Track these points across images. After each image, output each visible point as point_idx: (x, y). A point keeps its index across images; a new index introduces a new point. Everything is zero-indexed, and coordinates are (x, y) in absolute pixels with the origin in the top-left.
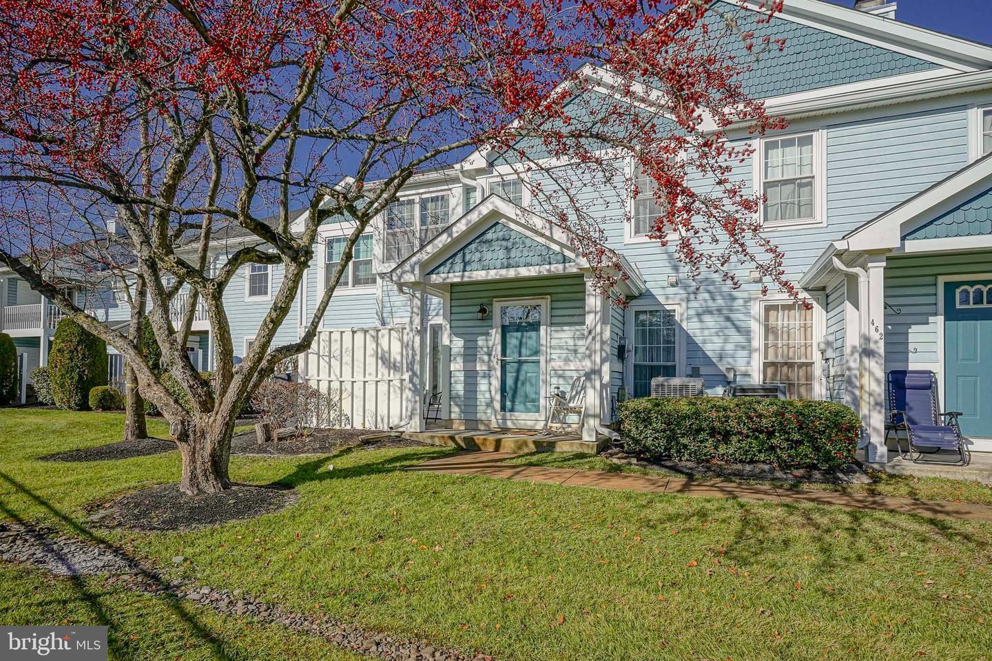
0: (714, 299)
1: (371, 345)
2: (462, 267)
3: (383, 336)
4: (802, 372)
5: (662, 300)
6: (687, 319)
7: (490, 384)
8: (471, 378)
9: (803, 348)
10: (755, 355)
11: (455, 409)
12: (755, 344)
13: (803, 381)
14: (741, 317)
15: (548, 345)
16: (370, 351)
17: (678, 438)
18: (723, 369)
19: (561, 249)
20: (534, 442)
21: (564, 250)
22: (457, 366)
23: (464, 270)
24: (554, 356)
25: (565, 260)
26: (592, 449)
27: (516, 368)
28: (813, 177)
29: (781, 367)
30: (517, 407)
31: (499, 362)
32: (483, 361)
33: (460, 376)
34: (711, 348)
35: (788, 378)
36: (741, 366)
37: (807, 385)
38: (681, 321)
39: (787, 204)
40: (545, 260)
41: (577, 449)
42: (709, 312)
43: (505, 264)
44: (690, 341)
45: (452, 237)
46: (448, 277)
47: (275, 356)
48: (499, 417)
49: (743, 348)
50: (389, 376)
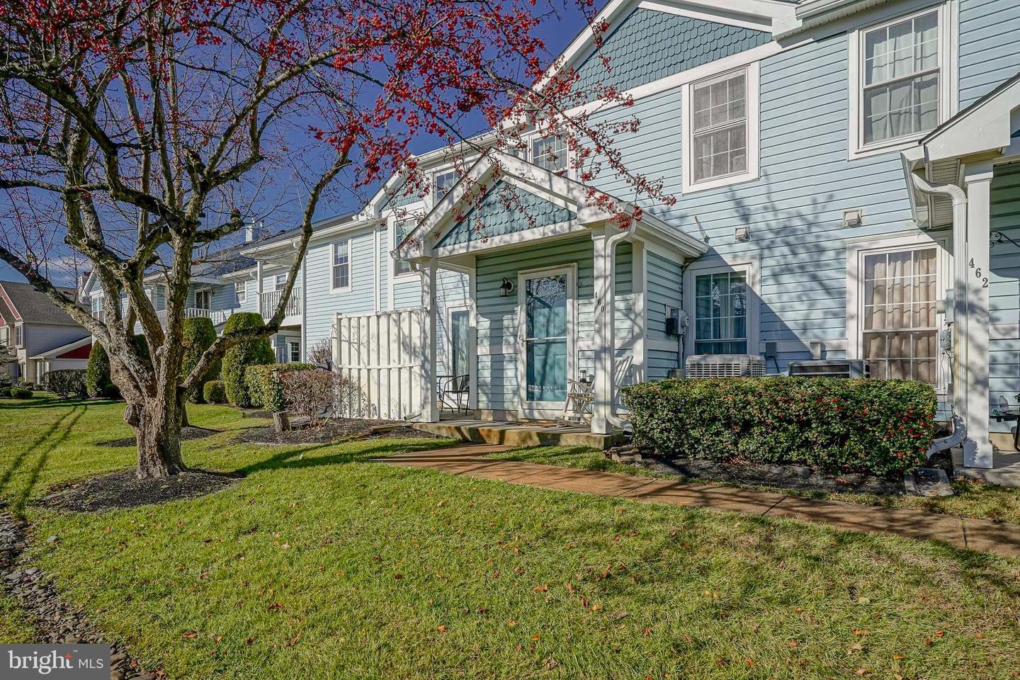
0: (794, 253)
1: (394, 330)
2: (467, 236)
3: (404, 320)
4: (922, 344)
5: (728, 259)
6: (761, 281)
7: (517, 369)
8: (498, 363)
9: (923, 312)
10: (852, 324)
11: (483, 398)
12: (852, 308)
13: (922, 357)
14: (832, 274)
15: (576, 321)
16: (393, 337)
17: (687, 430)
18: (807, 343)
19: (566, 205)
20: (538, 434)
21: (569, 204)
22: (483, 349)
23: (469, 240)
24: (581, 334)
25: (571, 216)
26: (599, 443)
27: (544, 350)
28: (937, 71)
29: (891, 338)
30: (545, 396)
31: (525, 343)
32: (509, 344)
33: (486, 362)
34: (792, 318)
35: (901, 354)
36: (832, 338)
37: (929, 361)
38: (753, 284)
39: (899, 114)
40: (549, 219)
41: (582, 443)
42: (788, 269)
43: (509, 228)
44: (764, 308)
45: (453, 203)
46: (454, 249)
47: (224, 339)
48: (525, 407)
49: (835, 315)
50: (411, 362)
